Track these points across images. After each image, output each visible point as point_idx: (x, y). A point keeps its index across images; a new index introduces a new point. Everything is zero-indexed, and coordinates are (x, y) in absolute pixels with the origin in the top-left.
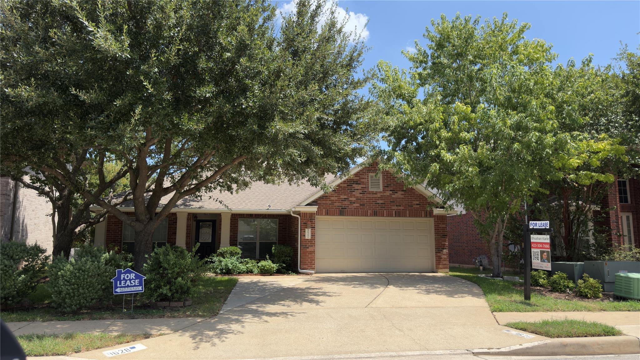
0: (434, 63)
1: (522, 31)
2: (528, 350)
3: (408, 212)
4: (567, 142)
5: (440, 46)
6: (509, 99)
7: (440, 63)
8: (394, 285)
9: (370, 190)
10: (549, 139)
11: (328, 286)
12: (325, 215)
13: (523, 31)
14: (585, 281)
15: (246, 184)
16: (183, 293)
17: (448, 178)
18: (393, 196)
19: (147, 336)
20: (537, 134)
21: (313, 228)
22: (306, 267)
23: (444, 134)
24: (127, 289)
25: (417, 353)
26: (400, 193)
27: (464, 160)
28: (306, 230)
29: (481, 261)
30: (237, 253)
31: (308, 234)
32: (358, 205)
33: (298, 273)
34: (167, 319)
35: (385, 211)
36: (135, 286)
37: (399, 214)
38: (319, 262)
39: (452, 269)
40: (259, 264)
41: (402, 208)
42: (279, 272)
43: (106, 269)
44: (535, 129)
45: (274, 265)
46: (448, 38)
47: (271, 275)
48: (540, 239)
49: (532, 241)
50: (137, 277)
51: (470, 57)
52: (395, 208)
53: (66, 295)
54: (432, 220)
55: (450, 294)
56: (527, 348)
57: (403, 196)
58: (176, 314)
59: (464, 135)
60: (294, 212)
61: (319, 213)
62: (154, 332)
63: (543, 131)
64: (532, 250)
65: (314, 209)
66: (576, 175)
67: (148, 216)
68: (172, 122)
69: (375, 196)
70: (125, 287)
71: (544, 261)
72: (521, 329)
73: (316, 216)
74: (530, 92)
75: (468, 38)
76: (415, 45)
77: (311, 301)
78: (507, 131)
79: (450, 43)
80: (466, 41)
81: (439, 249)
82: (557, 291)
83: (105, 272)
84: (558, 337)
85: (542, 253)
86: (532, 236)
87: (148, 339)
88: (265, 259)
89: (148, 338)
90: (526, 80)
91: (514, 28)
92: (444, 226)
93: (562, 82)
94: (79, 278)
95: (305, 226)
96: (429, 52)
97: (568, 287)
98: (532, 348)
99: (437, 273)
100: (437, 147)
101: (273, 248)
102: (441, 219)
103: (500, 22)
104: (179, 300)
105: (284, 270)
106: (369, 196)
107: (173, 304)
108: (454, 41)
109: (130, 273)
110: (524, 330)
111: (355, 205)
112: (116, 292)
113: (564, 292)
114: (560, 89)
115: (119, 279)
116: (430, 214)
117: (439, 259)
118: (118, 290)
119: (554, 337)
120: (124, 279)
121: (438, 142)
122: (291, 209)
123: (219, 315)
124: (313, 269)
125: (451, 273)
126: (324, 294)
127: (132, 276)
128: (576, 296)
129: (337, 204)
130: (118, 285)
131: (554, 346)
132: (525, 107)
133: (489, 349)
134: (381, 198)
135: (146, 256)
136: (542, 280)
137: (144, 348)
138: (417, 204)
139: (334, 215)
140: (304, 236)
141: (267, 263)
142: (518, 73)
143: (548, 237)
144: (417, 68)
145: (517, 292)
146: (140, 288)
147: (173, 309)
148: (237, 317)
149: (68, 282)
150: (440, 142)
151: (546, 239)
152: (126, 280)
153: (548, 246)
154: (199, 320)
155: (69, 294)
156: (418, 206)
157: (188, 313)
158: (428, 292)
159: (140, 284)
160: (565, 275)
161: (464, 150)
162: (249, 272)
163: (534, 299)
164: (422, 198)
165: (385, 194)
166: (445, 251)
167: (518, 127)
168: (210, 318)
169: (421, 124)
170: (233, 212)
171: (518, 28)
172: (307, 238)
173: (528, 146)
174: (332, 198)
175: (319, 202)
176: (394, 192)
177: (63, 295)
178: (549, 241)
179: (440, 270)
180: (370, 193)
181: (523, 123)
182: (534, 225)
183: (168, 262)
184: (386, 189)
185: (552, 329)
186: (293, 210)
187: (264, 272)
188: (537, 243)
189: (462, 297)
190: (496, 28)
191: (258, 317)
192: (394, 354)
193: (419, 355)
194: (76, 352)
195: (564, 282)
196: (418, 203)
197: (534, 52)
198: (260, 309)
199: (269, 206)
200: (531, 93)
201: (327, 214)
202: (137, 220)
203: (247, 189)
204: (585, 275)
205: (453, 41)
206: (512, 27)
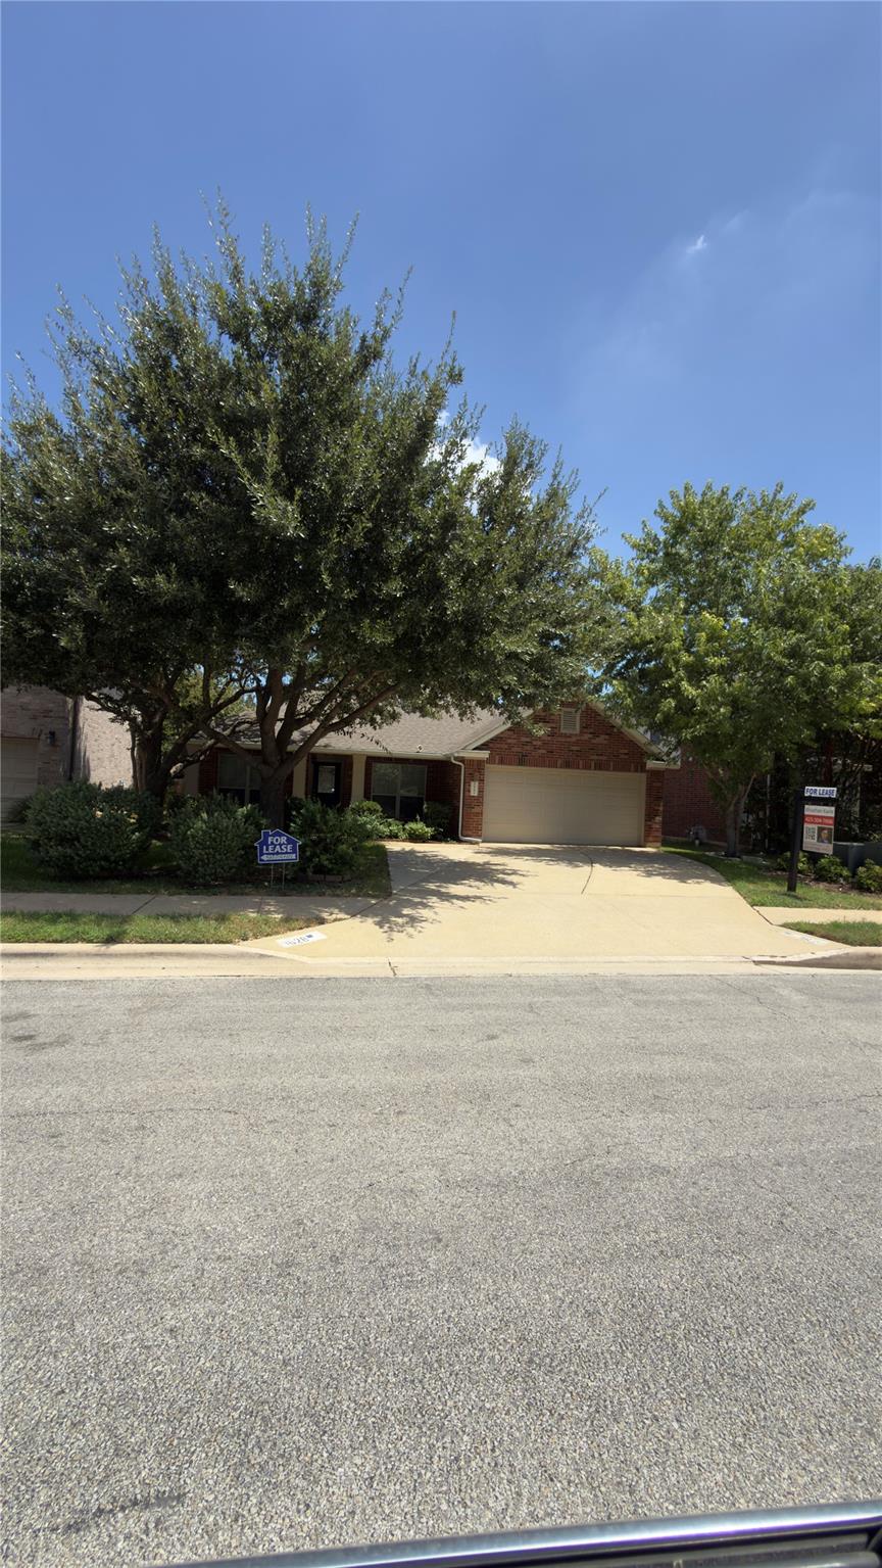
0: (667, 554)
1: (802, 511)
2: (824, 961)
3: (612, 764)
4: (861, 677)
5: (679, 529)
6: (781, 613)
7: (677, 554)
8: (601, 864)
9: (563, 731)
10: (839, 672)
11: (513, 861)
12: (499, 764)
13: (804, 512)
14: (868, 869)
15: (394, 717)
16: (344, 863)
17: (683, 720)
18: (594, 741)
19: (322, 922)
20: (822, 664)
21: (481, 781)
22: (470, 833)
23: (685, 658)
24: (275, 857)
25: (683, 959)
26: (603, 737)
27: (710, 698)
28: (472, 783)
29: (697, 833)
30: (376, 811)
31: (474, 790)
32: (544, 751)
33: (460, 841)
34: (329, 898)
35: (581, 762)
36: (287, 853)
37: (599, 766)
38: (488, 827)
39: (665, 844)
40: (407, 827)
41: (605, 758)
42: (435, 839)
43: (246, 829)
44: (819, 657)
45: (428, 830)
46: (693, 520)
47: (424, 842)
48: (819, 811)
49: (806, 813)
50: (289, 841)
51: (726, 549)
52: (596, 757)
53: (198, 861)
54: (644, 776)
55: (682, 878)
56: (824, 958)
57: (605, 742)
58: (338, 892)
59: (711, 660)
60: (456, 758)
61: (490, 760)
62: (325, 915)
63: (830, 662)
64: (806, 825)
65: (484, 755)
66: (864, 724)
67: (279, 758)
68: (347, 631)
69: (568, 740)
70: (273, 854)
71: (823, 842)
72: (806, 932)
73: (487, 766)
74: (812, 603)
75: (725, 519)
76: (642, 526)
77: (504, 882)
78: (779, 658)
79: (695, 525)
80: (721, 525)
81: (650, 815)
82: (826, 880)
83: (246, 832)
84: (861, 945)
85: (820, 830)
86: (806, 806)
87: (322, 926)
88: (414, 820)
89: (323, 923)
90: (809, 585)
91: (790, 506)
92: (659, 784)
93: (858, 590)
94: (214, 839)
95: (470, 777)
96: (662, 537)
97: (841, 876)
98: (830, 958)
99: (644, 847)
100: (670, 675)
101: (425, 806)
102: (656, 775)
103: (771, 497)
104: (339, 873)
105: (439, 837)
106: (560, 739)
107: (329, 878)
108: (704, 523)
109: (280, 835)
110: (812, 933)
111: (541, 751)
112: (261, 860)
113: (835, 882)
114: (854, 600)
115: (265, 843)
116: (641, 768)
117: (649, 830)
118: (264, 857)
119: (855, 946)
120: (272, 843)
121: (674, 669)
122: (452, 754)
123: (393, 897)
124: (479, 836)
125: (664, 849)
126: (514, 872)
127: (283, 840)
128: (852, 888)
129: (515, 749)
130: (265, 851)
131: (858, 957)
132: (803, 625)
133: (772, 957)
134: (576, 743)
135: (294, 813)
136: (801, 865)
137: (324, 937)
138: (626, 754)
139: (510, 764)
140: (469, 791)
141: (418, 826)
142: (800, 576)
143: (833, 809)
144: (643, 559)
145: (774, 879)
146: (294, 856)
147: (332, 885)
148: (419, 900)
149: (201, 844)
150: (677, 670)
151: (829, 811)
152: (276, 845)
153: (831, 822)
154: (373, 902)
155: (202, 861)
156: (626, 757)
157: (353, 891)
158: (649, 874)
159: (294, 852)
160: (838, 860)
161: (713, 682)
162: (393, 837)
163: (800, 891)
164: (632, 745)
165: (583, 738)
166: (657, 818)
167: (794, 653)
168: (385, 899)
169: (651, 642)
170: (369, 754)
171: (796, 507)
172: (472, 794)
173: (804, 681)
174: (509, 741)
175: (491, 745)
176: (596, 735)
177: (194, 862)
178: (833, 815)
179: (649, 844)
180: (561, 735)
181: (800, 648)
182: (810, 791)
183: (326, 823)
184: (585, 730)
185: (851, 935)
186: (456, 755)
187: (415, 838)
188: (814, 816)
189: (698, 883)
190: (762, 506)
191: (448, 900)
192: (653, 959)
193: (686, 962)
194: (244, 940)
195: (836, 869)
196: (626, 751)
197: (819, 544)
198: (443, 890)
199: (420, 748)
200: (815, 605)
201: (502, 762)
202: (265, 762)
203: (395, 724)
204: (868, 861)
205: (701, 524)
206: (789, 504)
